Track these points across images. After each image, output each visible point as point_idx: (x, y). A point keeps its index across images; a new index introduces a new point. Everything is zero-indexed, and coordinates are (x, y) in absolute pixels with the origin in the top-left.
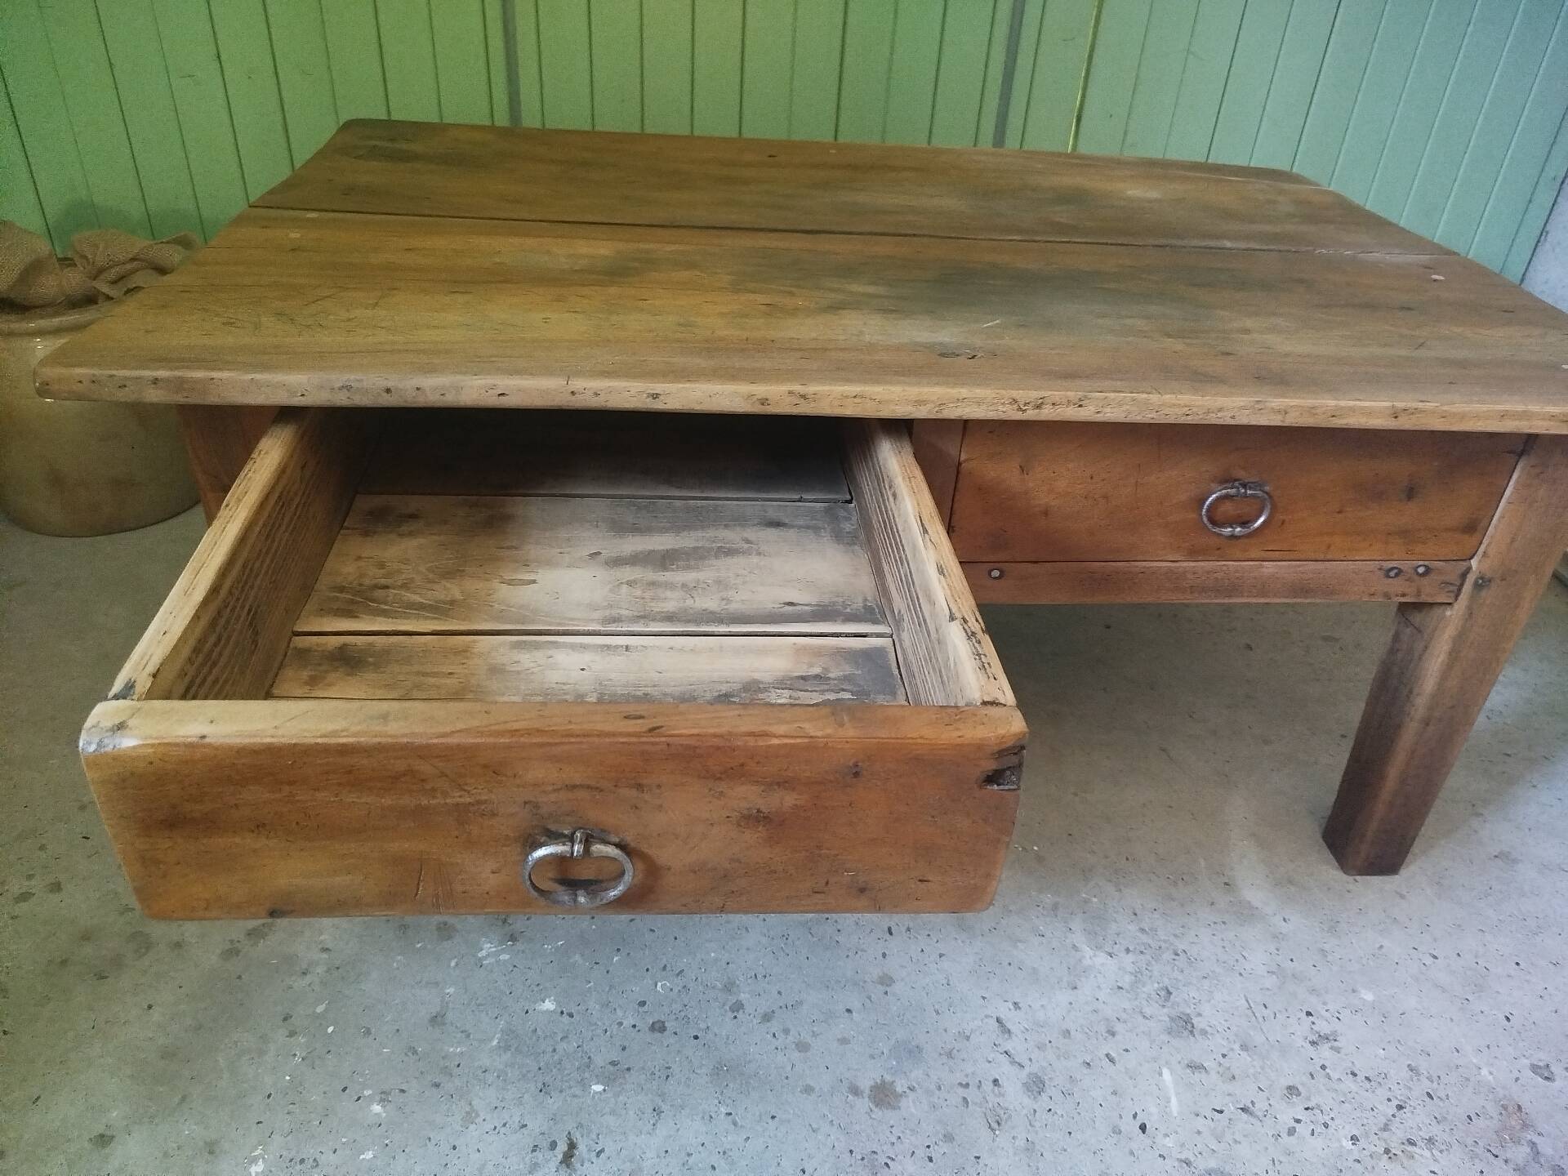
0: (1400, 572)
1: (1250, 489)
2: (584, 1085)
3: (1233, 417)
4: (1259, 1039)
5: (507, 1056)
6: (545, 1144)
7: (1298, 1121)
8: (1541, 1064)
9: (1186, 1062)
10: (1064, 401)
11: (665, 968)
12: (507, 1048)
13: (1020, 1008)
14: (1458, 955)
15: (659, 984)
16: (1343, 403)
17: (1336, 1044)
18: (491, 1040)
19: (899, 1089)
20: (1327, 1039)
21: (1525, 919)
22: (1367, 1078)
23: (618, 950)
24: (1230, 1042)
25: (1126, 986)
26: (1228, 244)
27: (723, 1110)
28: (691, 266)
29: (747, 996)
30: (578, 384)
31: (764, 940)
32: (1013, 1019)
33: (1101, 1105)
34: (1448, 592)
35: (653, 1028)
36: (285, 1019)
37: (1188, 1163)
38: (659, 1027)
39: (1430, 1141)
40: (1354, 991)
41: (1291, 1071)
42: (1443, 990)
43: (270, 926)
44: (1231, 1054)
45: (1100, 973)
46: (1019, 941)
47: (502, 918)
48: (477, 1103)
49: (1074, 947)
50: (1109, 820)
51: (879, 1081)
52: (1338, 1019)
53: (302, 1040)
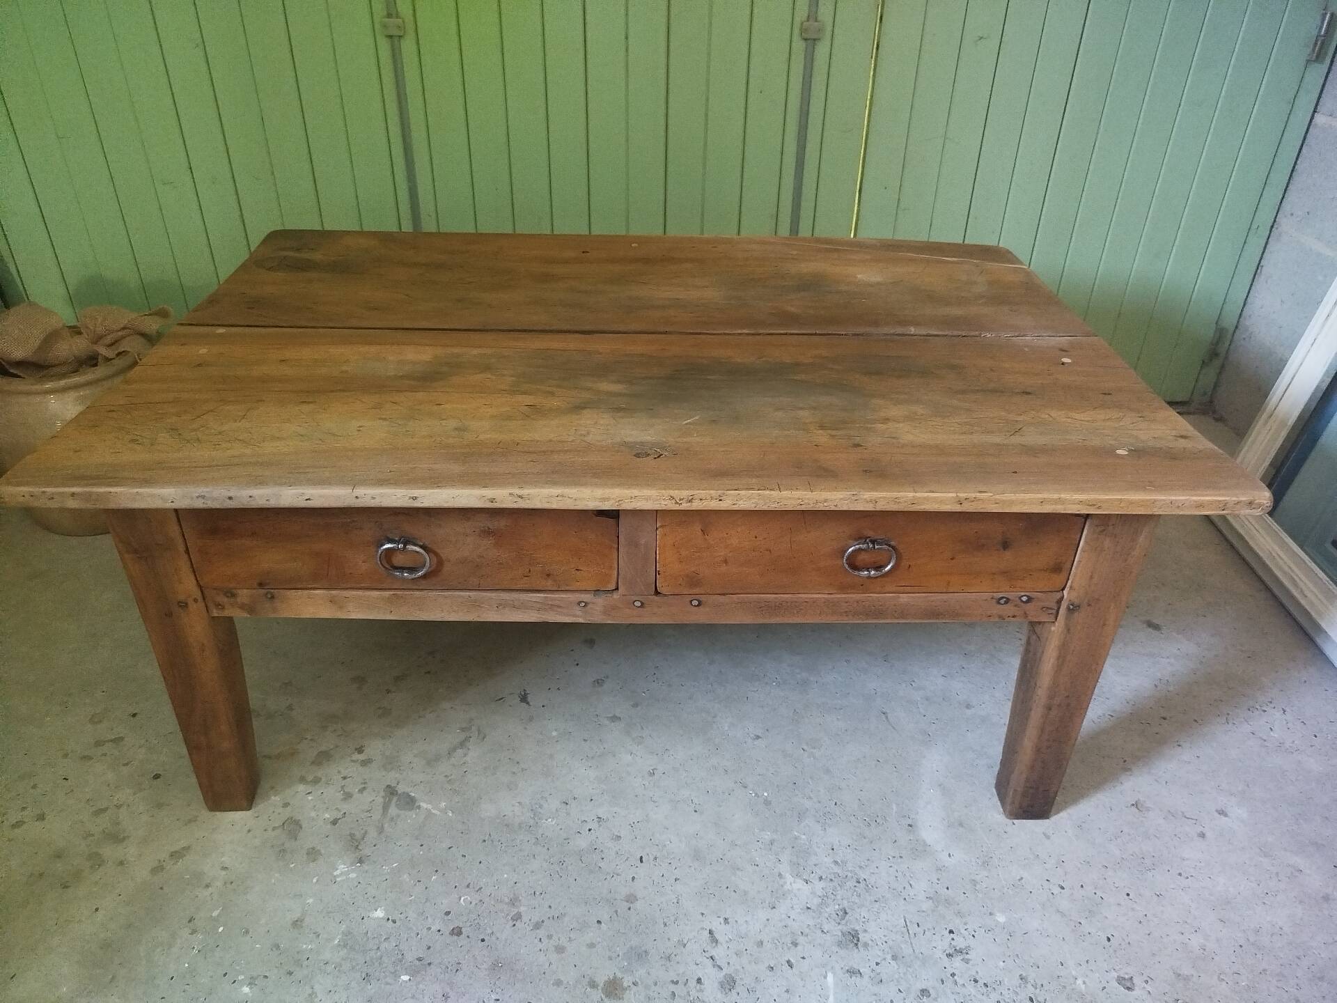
0: (1008, 601)
1: (878, 544)
2: (396, 975)
4: (907, 950)
5: (343, 952)
8: (1127, 977)
9: (847, 968)
10: (708, 497)
11: (468, 886)
12: (345, 946)
13: (728, 923)
14: (1082, 886)
15: (462, 899)
16: (919, 495)
17: (967, 956)
18: (334, 939)
19: (625, 984)
20: (962, 952)
21: (1143, 858)
22: (986, 985)
23: (437, 871)
24: (884, 954)
25: (814, 907)
27: (494, 997)
29: (526, 908)
30: (360, 491)
31: (545, 865)
32: (722, 932)
33: (775, 1000)
34: (1049, 614)
35: (452, 933)
36: (190, 921)
38: (457, 932)
40: (991, 914)
41: (927, 977)
42: (1063, 914)
43: (187, 849)
44: (883, 962)
45: (795, 896)
46: (738, 869)
47: (354, 843)
48: (317, 987)
49: (780, 875)
50: (828, 771)
51: (611, 978)
52: (973, 936)
53: (200, 936)
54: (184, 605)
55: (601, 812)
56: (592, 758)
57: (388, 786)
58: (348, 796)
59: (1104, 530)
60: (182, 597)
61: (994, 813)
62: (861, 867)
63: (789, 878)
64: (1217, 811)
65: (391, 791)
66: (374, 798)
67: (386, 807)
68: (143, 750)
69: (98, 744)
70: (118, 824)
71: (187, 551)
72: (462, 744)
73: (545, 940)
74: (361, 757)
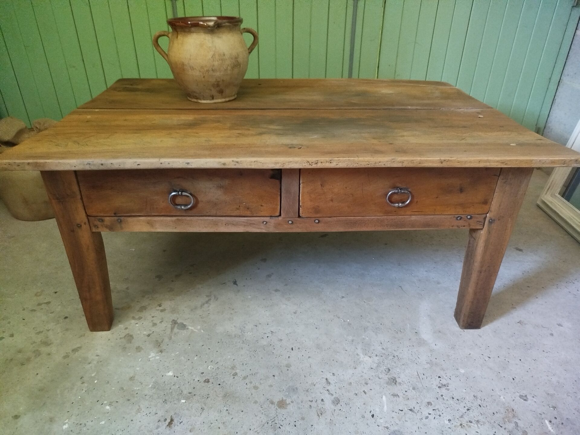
0: (461, 218)
1: (403, 190)
2: (179, 400)
3: (385, 165)
4: (420, 385)
5: (154, 391)
6: (162, 419)
7: (430, 414)
8: (524, 395)
9: (392, 394)
10: (325, 161)
11: (212, 361)
12: (154, 388)
13: (335, 375)
14: (499, 357)
15: (209, 367)
16: (423, 159)
17: (448, 388)
18: (149, 385)
19: (288, 403)
20: (445, 386)
21: (526, 344)
22: (458, 400)
23: (197, 355)
24: (409, 387)
25: (374, 368)
26: (410, 107)
27: (225, 409)
28: (219, 122)
29: (239, 371)
30: (163, 160)
31: (248, 352)
32: (331, 379)
33: (359, 408)
34: (480, 225)
35: (205, 381)
36: (81, 378)
37: (387, 428)
38: (207, 381)
39: (478, 421)
40: (457, 369)
41: (430, 397)
42: (491, 369)
43: (80, 348)
44: (409, 391)
45: (365, 363)
46: (338, 352)
47: (158, 345)
48: (142, 406)
49: (357, 354)
50: (376, 311)
51: (281, 399)
52: (450, 379)
53: (86, 385)
54: (79, 226)
55: (272, 329)
56: (268, 306)
57: (173, 320)
58: (155, 325)
59: (506, 182)
60: (78, 221)
61: (454, 326)
62: (395, 350)
64: (557, 324)
65: (174, 322)
66: (167, 325)
67: (172, 329)
68: (60, 307)
69: (39, 304)
70: (48, 337)
71: (82, 199)
72: (207, 302)
73: (249, 384)
74: (161, 308)
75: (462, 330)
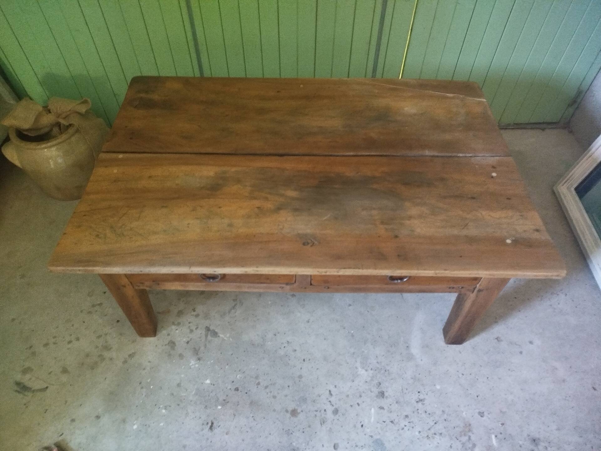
0: (454, 288)
2: (216, 406)
4: (402, 400)
5: (197, 397)
6: (205, 423)
7: (405, 426)
8: (482, 412)
9: (379, 406)
10: (333, 271)
11: (240, 370)
12: (197, 394)
13: (336, 387)
14: (471, 374)
15: (238, 376)
17: (424, 402)
18: (193, 391)
19: (299, 411)
20: (422, 401)
21: (496, 362)
23: (228, 364)
24: (393, 401)
25: (368, 381)
27: (251, 415)
28: (239, 181)
29: (261, 380)
30: (193, 269)
31: (268, 362)
32: (334, 391)
33: (352, 419)
34: (470, 292)
35: (235, 390)
36: (140, 384)
37: (372, 436)
38: (237, 389)
39: (441, 434)
40: (435, 385)
41: (408, 410)
42: (462, 386)
43: (134, 353)
44: (393, 404)
45: (362, 377)
46: (341, 365)
47: (196, 351)
48: (189, 411)
49: (356, 368)
50: (377, 322)
51: (293, 409)
52: (427, 394)
53: (144, 390)
55: (289, 339)
56: (285, 314)
57: (207, 327)
58: (191, 331)
60: (123, 284)
61: (441, 342)
62: (387, 365)
63: (360, 369)
64: (529, 342)
65: (208, 329)
66: (201, 332)
67: (206, 336)
68: (111, 309)
69: (93, 306)
70: (107, 342)
72: (234, 307)
73: (269, 394)
74: (195, 313)
75: (447, 345)
